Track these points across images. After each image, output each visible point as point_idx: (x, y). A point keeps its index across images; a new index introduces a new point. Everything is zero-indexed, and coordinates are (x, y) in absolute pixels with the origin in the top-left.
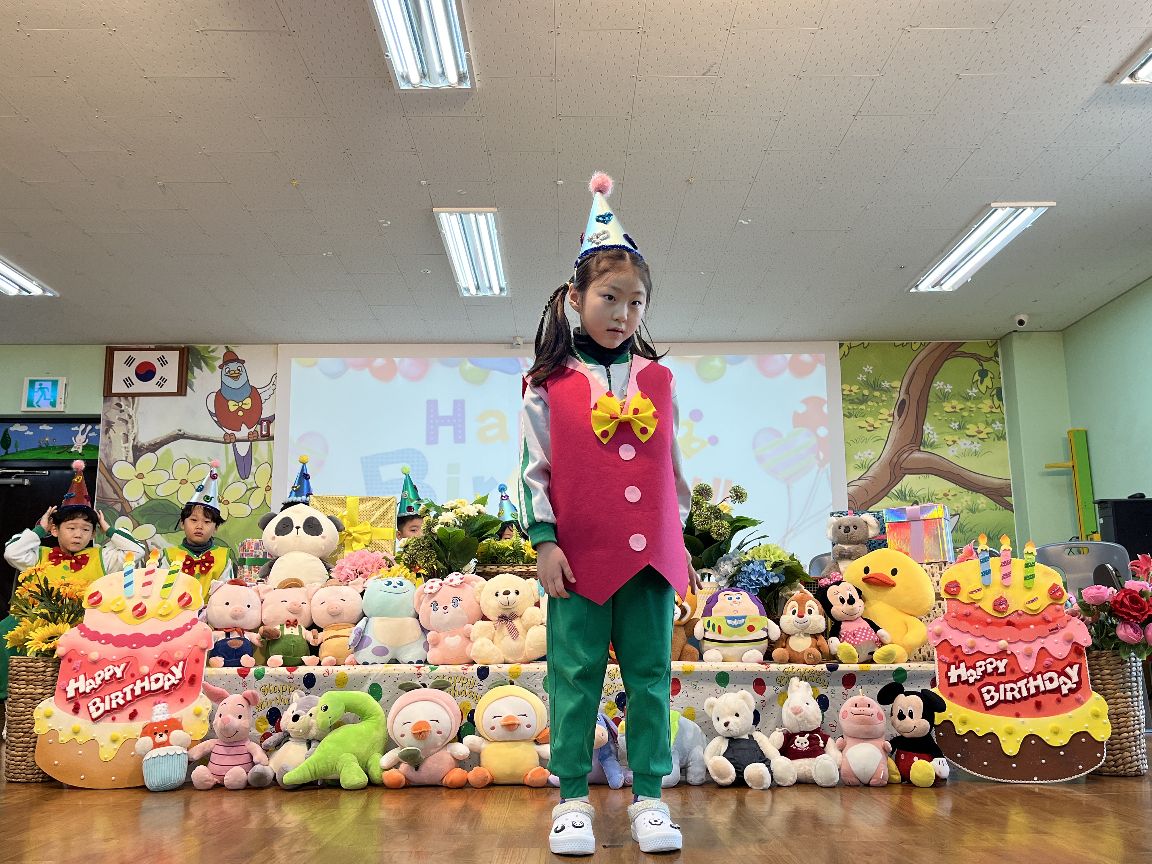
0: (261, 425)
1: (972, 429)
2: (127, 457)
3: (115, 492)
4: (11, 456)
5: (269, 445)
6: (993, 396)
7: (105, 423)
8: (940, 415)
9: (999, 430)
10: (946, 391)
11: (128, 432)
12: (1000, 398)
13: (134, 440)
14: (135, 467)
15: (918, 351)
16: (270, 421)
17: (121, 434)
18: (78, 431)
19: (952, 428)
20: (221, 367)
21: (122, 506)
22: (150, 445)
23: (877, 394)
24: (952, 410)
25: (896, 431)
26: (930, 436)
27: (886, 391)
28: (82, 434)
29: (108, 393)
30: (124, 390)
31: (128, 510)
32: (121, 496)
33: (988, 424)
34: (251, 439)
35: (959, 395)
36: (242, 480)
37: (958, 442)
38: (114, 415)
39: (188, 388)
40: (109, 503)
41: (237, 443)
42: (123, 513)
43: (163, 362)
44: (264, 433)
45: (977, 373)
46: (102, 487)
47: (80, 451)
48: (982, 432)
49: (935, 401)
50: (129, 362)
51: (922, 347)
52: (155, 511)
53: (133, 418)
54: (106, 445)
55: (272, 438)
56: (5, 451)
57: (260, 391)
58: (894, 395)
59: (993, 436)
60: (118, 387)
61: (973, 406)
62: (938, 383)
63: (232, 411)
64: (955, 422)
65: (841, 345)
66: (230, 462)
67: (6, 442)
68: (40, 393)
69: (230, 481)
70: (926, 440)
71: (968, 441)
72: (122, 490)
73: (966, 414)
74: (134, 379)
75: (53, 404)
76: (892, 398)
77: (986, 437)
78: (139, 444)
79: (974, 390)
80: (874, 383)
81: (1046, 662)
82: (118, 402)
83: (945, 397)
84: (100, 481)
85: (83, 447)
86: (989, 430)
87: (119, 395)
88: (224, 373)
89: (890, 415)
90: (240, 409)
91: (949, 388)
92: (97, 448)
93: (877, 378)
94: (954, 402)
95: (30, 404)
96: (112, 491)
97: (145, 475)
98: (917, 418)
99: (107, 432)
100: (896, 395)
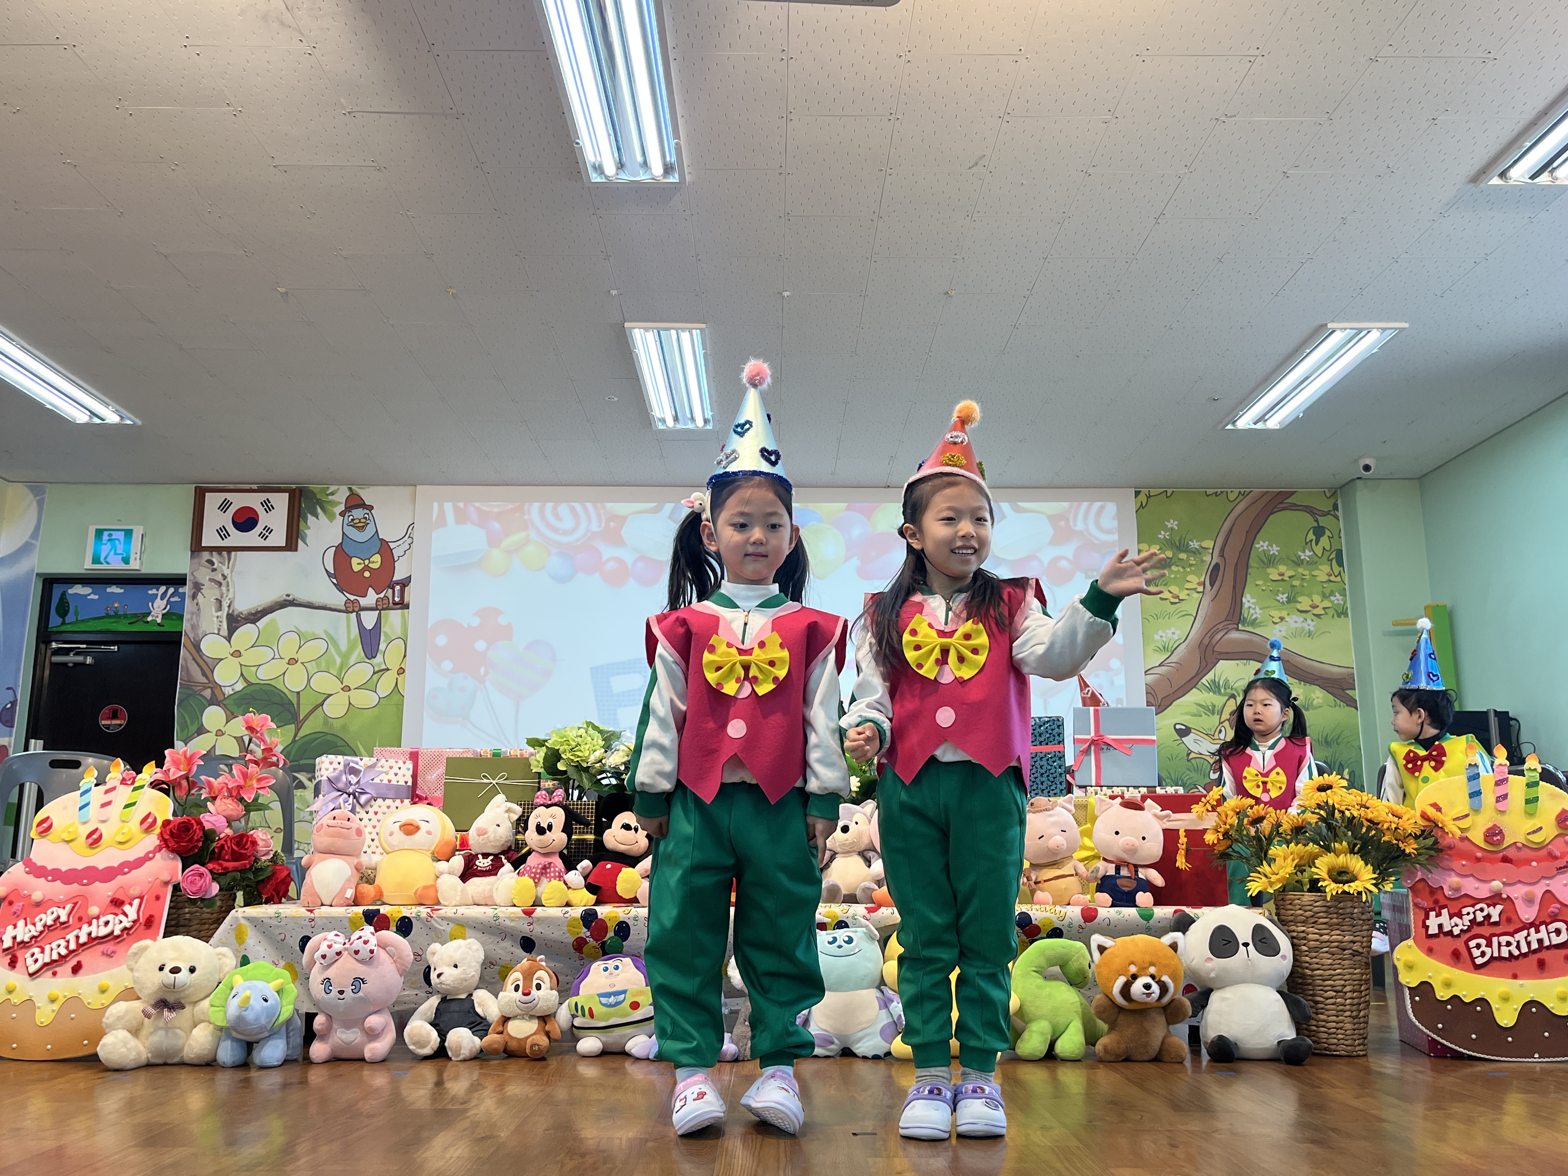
0: (393, 589)
1: (1304, 603)
2: (219, 630)
3: (204, 674)
4: (69, 626)
5: (403, 616)
6: (1332, 560)
7: (192, 585)
8: (1264, 585)
9: (1339, 604)
10: (1271, 553)
11: (222, 597)
12: (1340, 564)
13: (229, 606)
14: (229, 642)
15: (1237, 502)
16: (405, 583)
17: (212, 599)
18: (157, 595)
19: (1279, 601)
20: (342, 514)
21: (213, 692)
22: (250, 614)
23: (1183, 556)
24: (1280, 578)
25: (1207, 604)
26: (1252, 611)
27: (1195, 553)
28: (162, 599)
29: (197, 547)
30: (218, 542)
31: (220, 698)
32: (211, 678)
33: (1325, 596)
34: (381, 607)
35: (1288, 557)
36: (367, 661)
37: (1287, 618)
38: (204, 575)
39: (300, 541)
40: (196, 689)
41: (362, 613)
42: (213, 702)
43: (268, 506)
44: (397, 599)
45: (1312, 531)
46: (187, 668)
47: (159, 620)
48: (1318, 606)
49: (1257, 566)
50: (224, 506)
51: (1241, 497)
52: (255, 699)
53: (229, 579)
54: (193, 614)
55: (407, 607)
56: (61, 620)
57: (392, 545)
58: (1205, 558)
59: (1331, 612)
60: (210, 538)
61: (1306, 573)
62: (1261, 542)
63: (356, 570)
64: (1283, 594)
65: (1137, 494)
66: (352, 637)
67: (63, 610)
68: (109, 545)
69: (352, 661)
70: (1246, 616)
71: (1299, 618)
72: (213, 672)
73: (1296, 583)
74: (231, 528)
75: (126, 561)
76: (1203, 561)
77: (1323, 612)
78: (236, 613)
79: (1307, 553)
80: (1180, 542)
81: (1551, 909)
82: (209, 558)
83: (1270, 561)
84: (185, 660)
85: (163, 615)
86: (1326, 604)
87: (211, 549)
88: (346, 522)
89: (1199, 584)
90: (367, 568)
91: (1275, 550)
92: (181, 617)
93: (1183, 536)
94: (1282, 568)
95: (96, 560)
96: (200, 673)
97: (242, 653)
98: (1234, 588)
99: (194, 597)
100: (1207, 558)
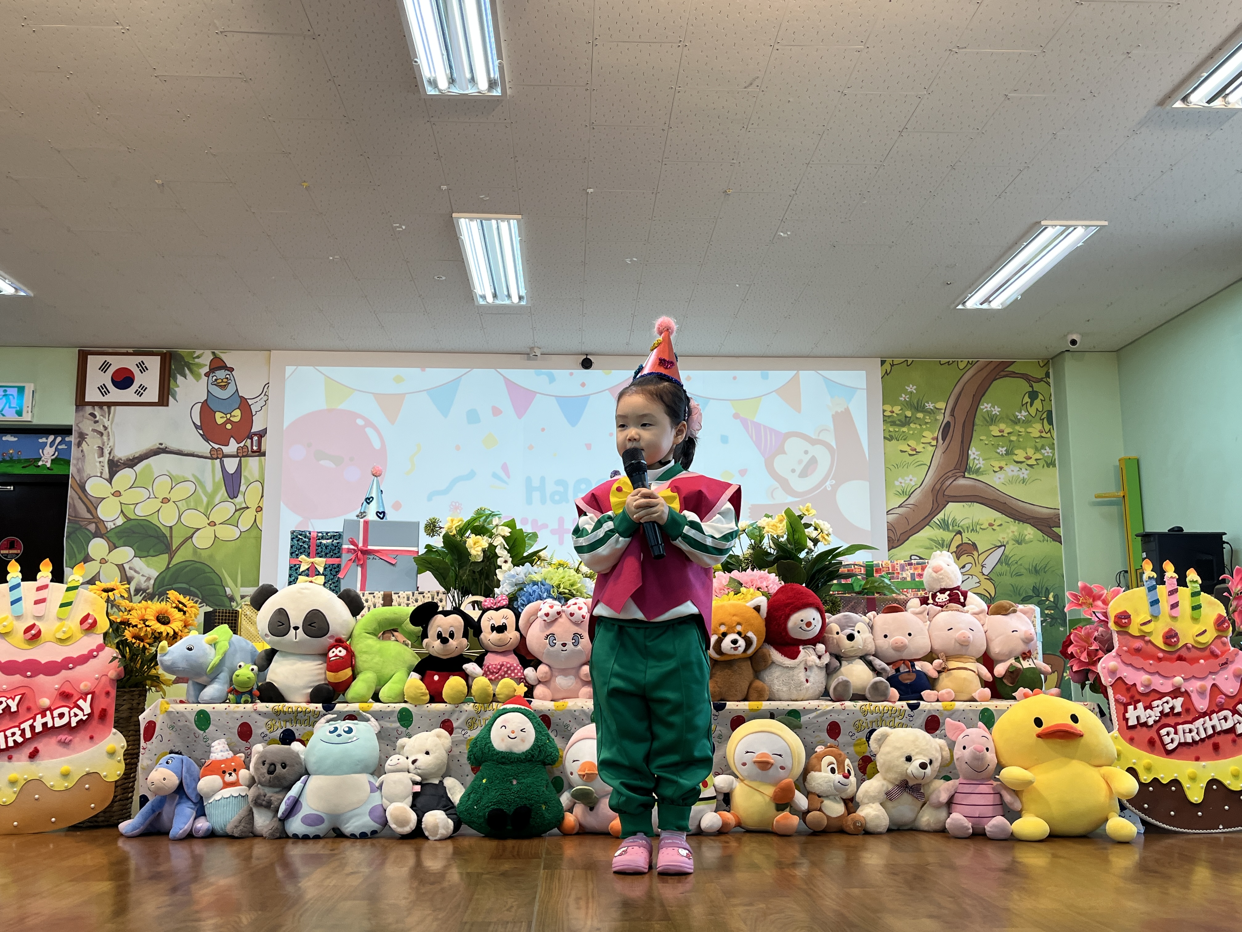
0: (251, 439)
1: (1020, 455)
2: (101, 473)
3: (89, 511)
5: (261, 462)
6: (1043, 419)
7: (77, 435)
8: (987, 440)
9: (1048, 456)
10: (994, 413)
11: (104, 445)
12: (1050, 422)
13: (110, 453)
14: (111, 483)
15: (966, 370)
16: (261, 434)
17: (96, 447)
19: (999, 453)
20: (207, 375)
21: (97, 526)
22: (128, 460)
23: (920, 415)
24: (1000, 434)
25: (939, 456)
26: (976, 462)
27: (930, 413)
29: (81, 402)
30: (99, 398)
31: (104, 531)
32: (95, 515)
33: (1037, 450)
34: (241, 455)
35: (1007, 417)
37: (1005, 468)
38: (87, 427)
39: (170, 397)
40: (82, 524)
41: (225, 459)
42: (98, 534)
43: (143, 368)
44: (255, 448)
45: (1027, 395)
46: (74, 506)
48: (1031, 458)
49: (981, 424)
50: (105, 367)
51: (969, 366)
52: (134, 532)
53: (109, 429)
54: (78, 459)
55: (264, 454)
57: (250, 402)
58: (938, 417)
59: (1041, 463)
60: (92, 395)
61: (1022, 430)
62: (986, 405)
63: (219, 423)
64: (1003, 447)
65: (883, 362)
66: (217, 480)
69: (217, 500)
70: (971, 466)
71: (1015, 467)
72: (96, 509)
73: (1014, 438)
74: (110, 386)
75: (20, 413)
76: (936, 420)
77: (1035, 463)
78: (116, 459)
79: (1024, 413)
80: (918, 403)
81: (1219, 700)
82: (92, 412)
83: (992, 420)
84: (72, 498)
86: (1038, 456)
87: (93, 404)
88: (210, 382)
89: (933, 439)
90: (228, 421)
91: (996, 410)
92: (68, 462)
93: (921, 398)
94: (1002, 426)
96: (86, 510)
97: (122, 493)
98: (962, 442)
99: (79, 445)
100: (940, 417)
